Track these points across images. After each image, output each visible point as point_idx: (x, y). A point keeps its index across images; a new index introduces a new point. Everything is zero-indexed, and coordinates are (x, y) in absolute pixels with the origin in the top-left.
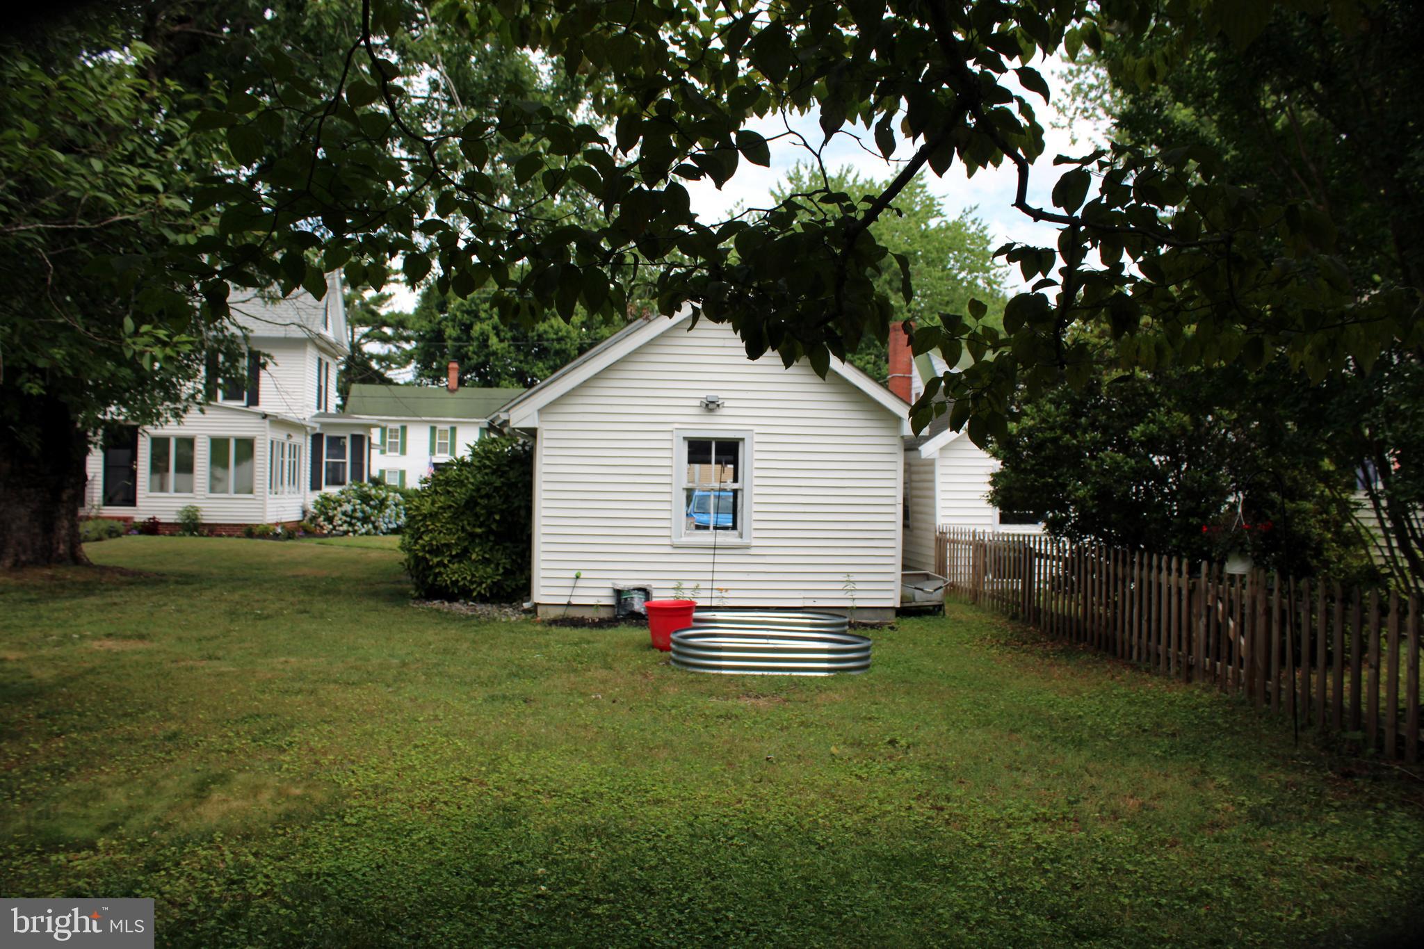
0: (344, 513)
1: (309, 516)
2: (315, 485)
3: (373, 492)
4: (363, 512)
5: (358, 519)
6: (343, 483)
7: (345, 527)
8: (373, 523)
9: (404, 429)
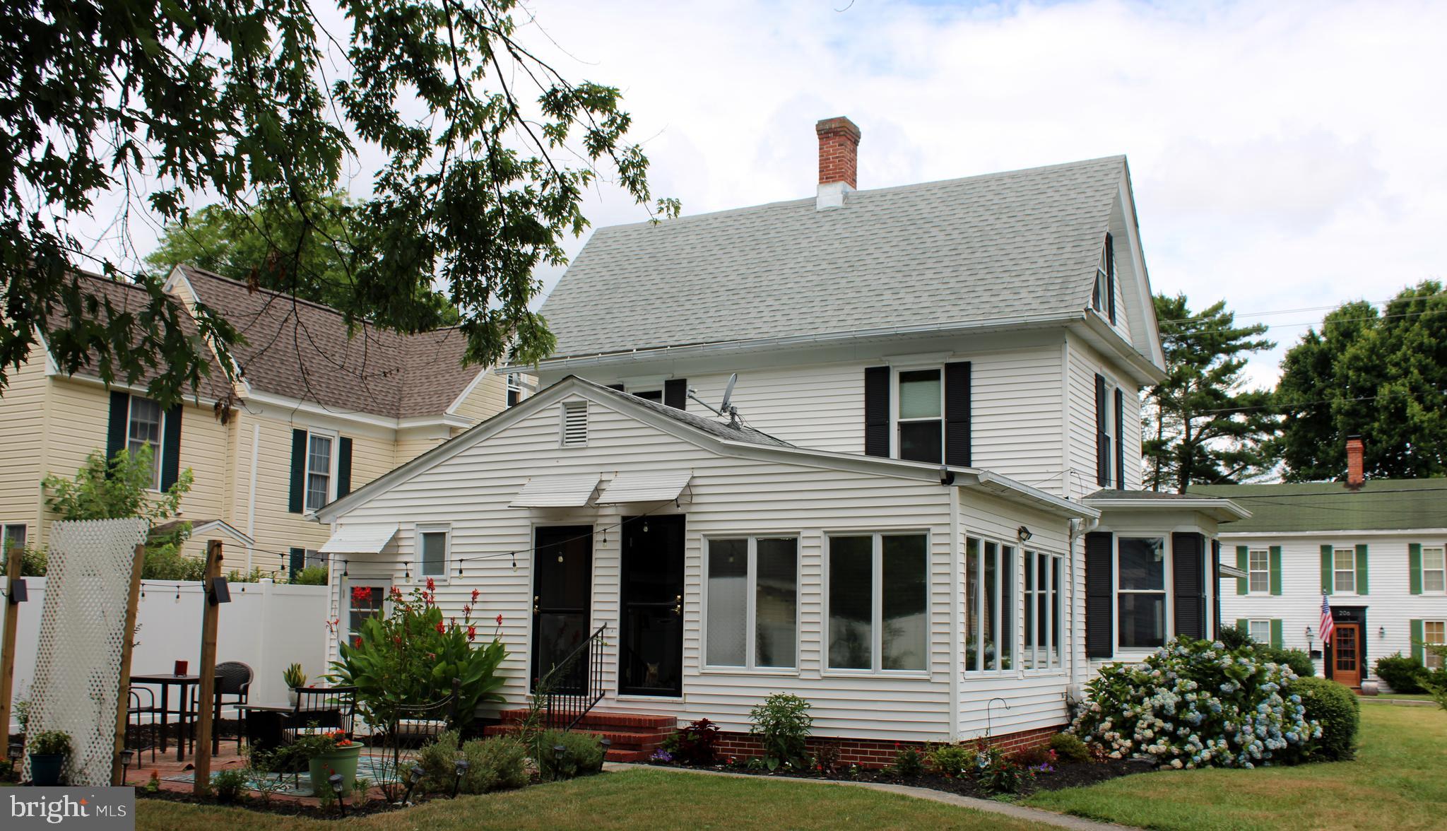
0: (1160, 712)
1: (1081, 715)
2: (1097, 647)
3: (1227, 660)
4: (1203, 708)
5: (1194, 728)
6: (1161, 643)
7: (1161, 746)
8: (1230, 736)
9: (1276, 551)
